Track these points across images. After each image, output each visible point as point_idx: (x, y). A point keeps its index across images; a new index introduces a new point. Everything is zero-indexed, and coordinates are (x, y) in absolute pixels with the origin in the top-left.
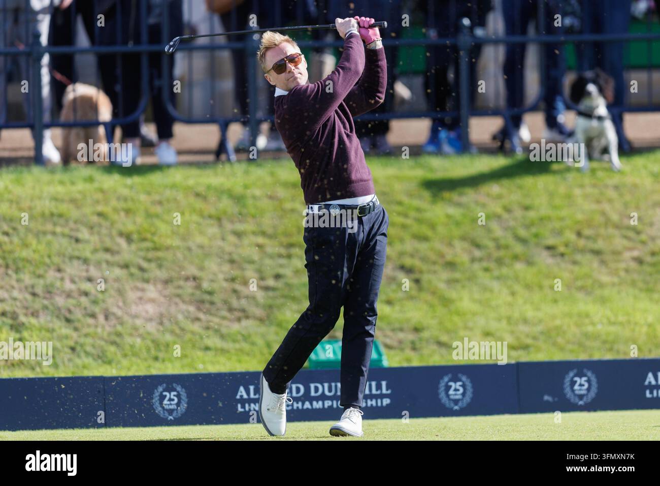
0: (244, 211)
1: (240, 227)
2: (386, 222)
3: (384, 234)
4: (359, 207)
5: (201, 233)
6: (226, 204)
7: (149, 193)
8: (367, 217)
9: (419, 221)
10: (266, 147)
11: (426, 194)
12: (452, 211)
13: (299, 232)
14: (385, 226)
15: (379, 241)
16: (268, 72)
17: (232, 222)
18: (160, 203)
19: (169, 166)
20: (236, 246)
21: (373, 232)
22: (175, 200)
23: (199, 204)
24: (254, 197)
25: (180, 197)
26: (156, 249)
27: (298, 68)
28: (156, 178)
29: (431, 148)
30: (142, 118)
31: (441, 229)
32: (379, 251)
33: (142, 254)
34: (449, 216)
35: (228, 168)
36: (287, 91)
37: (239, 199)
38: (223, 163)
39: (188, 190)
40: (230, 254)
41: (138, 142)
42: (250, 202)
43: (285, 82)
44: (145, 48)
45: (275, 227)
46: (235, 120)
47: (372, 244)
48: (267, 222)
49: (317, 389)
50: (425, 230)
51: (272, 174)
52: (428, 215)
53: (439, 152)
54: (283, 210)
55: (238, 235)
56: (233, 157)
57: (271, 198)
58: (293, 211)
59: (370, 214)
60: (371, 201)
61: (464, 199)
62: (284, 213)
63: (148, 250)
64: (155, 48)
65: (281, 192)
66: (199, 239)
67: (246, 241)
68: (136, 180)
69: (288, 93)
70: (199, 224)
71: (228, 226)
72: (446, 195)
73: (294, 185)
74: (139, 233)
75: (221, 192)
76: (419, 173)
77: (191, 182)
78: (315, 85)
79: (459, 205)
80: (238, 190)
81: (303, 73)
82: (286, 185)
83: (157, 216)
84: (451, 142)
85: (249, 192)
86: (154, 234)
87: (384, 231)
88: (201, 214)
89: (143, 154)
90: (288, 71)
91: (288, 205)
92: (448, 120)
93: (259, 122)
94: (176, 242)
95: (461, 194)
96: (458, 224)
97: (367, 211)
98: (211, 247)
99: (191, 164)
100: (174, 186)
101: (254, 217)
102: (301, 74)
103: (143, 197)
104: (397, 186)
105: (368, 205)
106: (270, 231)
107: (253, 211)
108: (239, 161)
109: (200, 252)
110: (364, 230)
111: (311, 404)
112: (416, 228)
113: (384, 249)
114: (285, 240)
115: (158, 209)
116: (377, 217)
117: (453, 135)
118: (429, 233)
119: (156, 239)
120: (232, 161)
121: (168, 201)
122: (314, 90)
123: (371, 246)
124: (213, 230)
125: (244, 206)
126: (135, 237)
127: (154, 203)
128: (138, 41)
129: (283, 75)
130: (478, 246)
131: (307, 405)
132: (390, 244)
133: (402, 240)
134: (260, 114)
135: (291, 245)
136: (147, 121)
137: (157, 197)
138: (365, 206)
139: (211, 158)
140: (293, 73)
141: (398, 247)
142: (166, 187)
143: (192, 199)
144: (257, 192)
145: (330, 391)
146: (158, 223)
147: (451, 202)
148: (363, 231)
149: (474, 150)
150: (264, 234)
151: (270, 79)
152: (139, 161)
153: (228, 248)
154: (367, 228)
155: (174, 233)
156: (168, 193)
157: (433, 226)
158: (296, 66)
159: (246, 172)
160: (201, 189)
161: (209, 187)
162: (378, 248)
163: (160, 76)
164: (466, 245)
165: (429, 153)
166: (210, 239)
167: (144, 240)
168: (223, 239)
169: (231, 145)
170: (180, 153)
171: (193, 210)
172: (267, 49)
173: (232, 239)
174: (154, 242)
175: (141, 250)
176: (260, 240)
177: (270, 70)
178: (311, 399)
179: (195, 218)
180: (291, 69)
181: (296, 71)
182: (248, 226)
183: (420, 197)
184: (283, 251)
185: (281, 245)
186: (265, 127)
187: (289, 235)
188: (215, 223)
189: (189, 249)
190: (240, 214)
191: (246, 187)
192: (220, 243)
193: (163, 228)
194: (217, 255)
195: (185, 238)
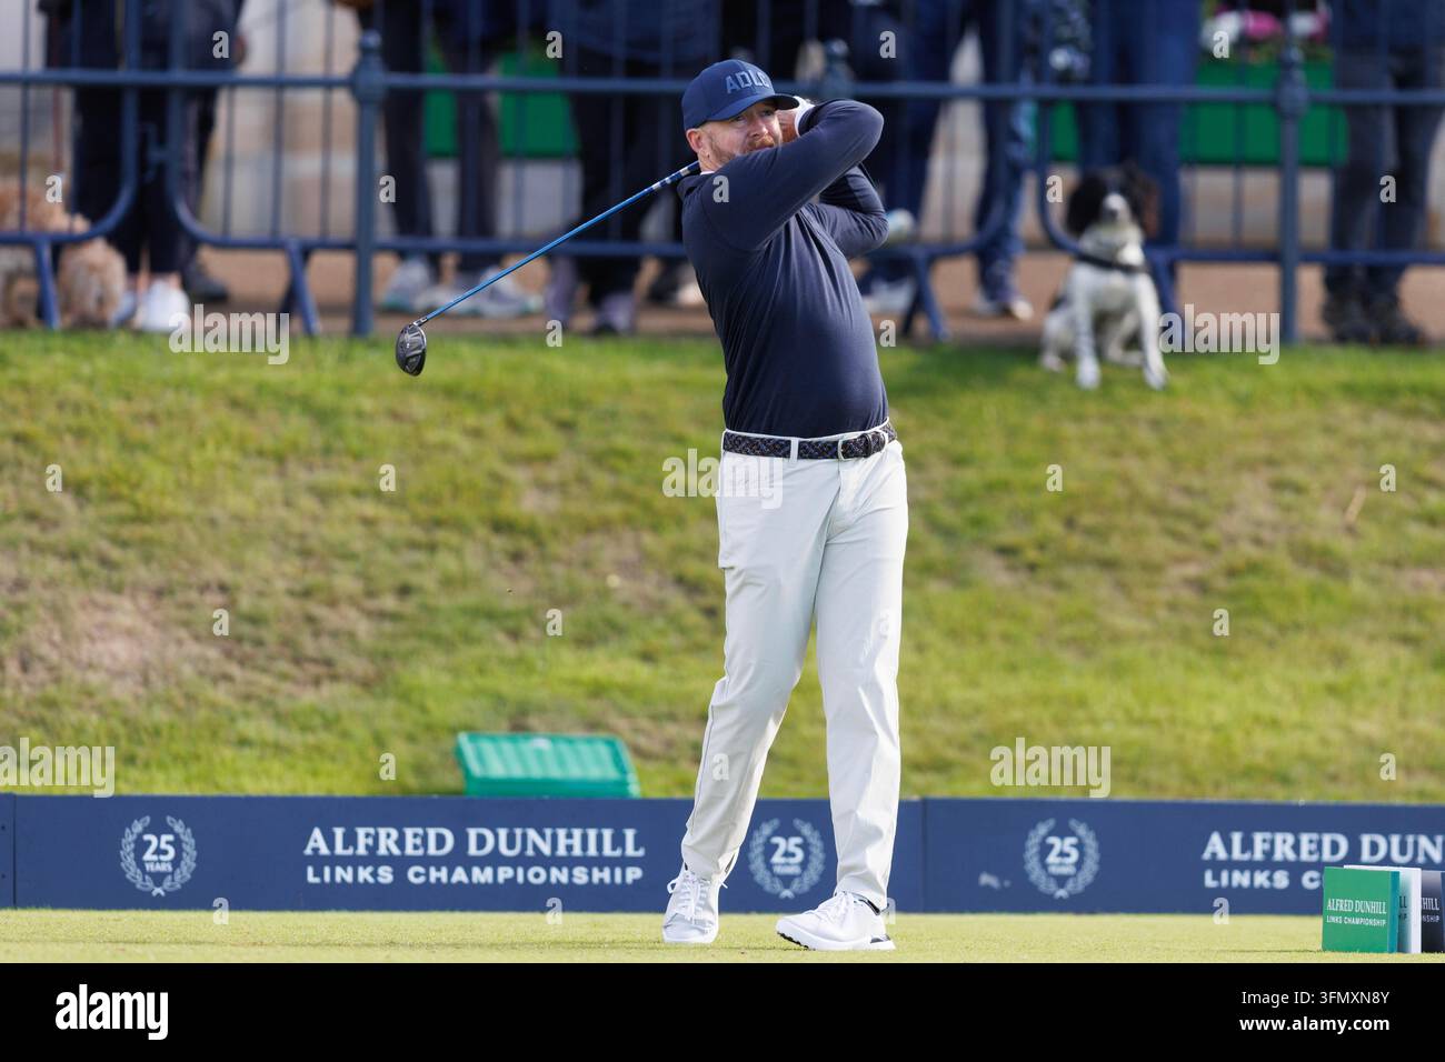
0: (338, 444)
1: (322, 477)
5: (241, 487)
6: (297, 427)
7: (128, 398)
17: (310, 466)
18: (152, 418)
20: (315, 519)
22: (187, 416)
23: (236, 424)
24: (360, 415)
25: (197, 404)
26: (140, 518)
33: (108, 529)
37: (322, 416)
39: (213, 391)
40: (302, 536)
42: (350, 423)
44: (130, 74)
45: (402, 483)
49: (481, 841)
54: (423, 445)
55: (324, 495)
56: (318, 324)
57: (395, 416)
58: (445, 447)
62: (424, 451)
63: (123, 520)
65: (419, 407)
66: (237, 502)
67: (338, 510)
70: (234, 467)
71: (302, 476)
74: (104, 482)
75: (288, 399)
80: (326, 397)
82: (430, 389)
83: (145, 447)
85: (348, 404)
86: (136, 486)
88: (241, 445)
91: (433, 436)
94: (184, 505)
98: (260, 520)
100: (183, 383)
101: (357, 457)
103: (114, 405)
104: (677, 403)
107: (355, 444)
108: (331, 334)
109: (235, 529)
111: (469, 874)
114: (423, 511)
115: (148, 432)
119: (140, 496)
120: (316, 336)
121: (170, 415)
124: (268, 484)
125: (339, 433)
126: (94, 490)
127: (138, 418)
131: (460, 875)
135: (436, 523)
137: (146, 407)
141: (672, 536)
142: (166, 384)
143: (222, 413)
144: (367, 404)
145: (511, 845)
146: (143, 460)
153: (297, 524)
155: (181, 486)
156: (170, 398)
159: (345, 359)
160: (241, 392)
161: (261, 388)
166: (259, 504)
167: (115, 498)
168: (288, 503)
169: (312, 297)
171: (225, 438)
173: (308, 503)
174: (136, 505)
175: (105, 519)
176: (370, 508)
178: (469, 863)
179: (227, 454)
182: (343, 478)
184: (418, 534)
185: (416, 521)
187: (435, 501)
188: (272, 466)
189: (213, 522)
190: (327, 451)
191: (342, 390)
192: (282, 512)
193: (157, 474)
194: (274, 538)
195: (203, 499)
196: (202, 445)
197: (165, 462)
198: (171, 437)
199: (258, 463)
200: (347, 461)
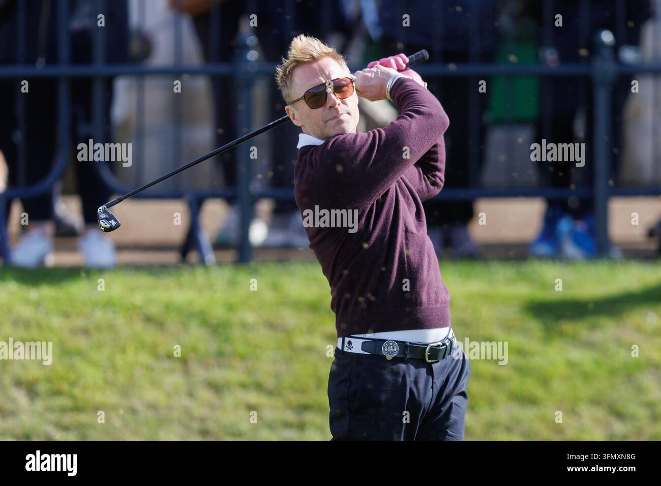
0: (228, 349)
1: (218, 375)
2: (467, 374)
3: (463, 394)
4: (428, 348)
5: (154, 383)
6: (197, 335)
7: (66, 315)
8: (439, 363)
9: (521, 371)
10: (266, 241)
11: (535, 326)
12: (577, 354)
13: (318, 386)
14: (465, 381)
15: (456, 404)
16: (293, 103)
17: (206, 366)
18: (86, 332)
19: (101, 270)
20: (212, 407)
21: (447, 391)
22: (112, 328)
23: (150, 335)
24: (244, 326)
25: (120, 321)
26: (77, 409)
27: (344, 103)
28: (78, 289)
29: (544, 249)
30: (58, 187)
31: (559, 387)
32: (456, 422)
33: (53, 417)
34: (571, 364)
35: (200, 275)
36: (322, 139)
37: (218, 329)
38: (192, 266)
39: (132, 310)
40: (203, 420)
41: (49, 228)
42: (236, 333)
43: (321, 123)
44: (64, 70)
45: (277, 376)
46: (214, 195)
47: (444, 409)
48: (266, 369)
50: (531, 387)
51: (275, 287)
52: (537, 362)
53: (557, 256)
54: (292, 347)
55: (216, 388)
56: (210, 257)
57: (272, 326)
58: (309, 349)
59: (444, 360)
60: (447, 338)
61: (598, 336)
62: (294, 352)
63: (63, 410)
64: (82, 71)
65: (290, 318)
66: (151, 394)
67: (229, 399)
68: (46, 292)
69: (324, 142)
70: (149, 368)
71: (199, 373)
72: (568, 327)
73: (313, 307)
74: (48, 380)
75: (188, 315)
76: (524, 291)
77: (138, 298)
78: (369, 135)
79: (589, 345)
80: (218, 313)
81: (352, 113)
82: (299, 306)
83: (80, 353)
84: (578, 240)
85: (235, 318)
86: (73, 384)
87: (463, 389)
88: (153, 351)
89: (58, 249)
90: (328, 105)
91: (301, 340)
92: (573, 202)
93: (255, 199)
94: (111, 397)
95: (593, 327)
96: (587, 377)
97: (441, 355)
98: (170, 408)
99: (138, 268)
100: (109, 304)
101: (243, 358)
102: (349, 114)
103: (56, 322)
104: (486, 312)
105: (444, 344)
106: (270, 383)
107: (241, 348)
108: (219, 264)
109: (150, 415)
110: (434, 386)
112: (516, 383)
113: (463, 418)
114: (295, 399)
115: (81, 342)
116: (453, 364)
117: (581, 226)
118: (539, 392)
119: (77, 392)
120: (208, 264)
121: (99, 328)
122: (367, 140)
123: (442, 414)
124: (174, 379)
125: (227, 340)
126: (42, 388)
127: (75, 331)
128: (52, 59)
129: (320, 110)
130: (620, 415)
132: (472, 408)
133: (492, 403)
134: (257, 185)
135: (304, 408)
136: (66, 192)
137: (80, 323)
138: (438, 346)
139: (172, 257)
140: (337, 110)
141: (486, 414)
142: (96, 305)
143: (139, 327)
144: (250, 317)
146: (81, 365)
147: (575, 340)
148: (432, 388)
149: (617, 253)
150: (259, 387)
151: (294, 115)
152: (52, 260)
153: (199, 411)
154: (438, 382)
155: (108, 383)
156: (99, 316)
157: (544, 381)
158: (342, 99)
159: (232, 283)
160: (153, 310)
161: (168, 307)
162: (453, 416)
163: (89, 118)
164: (600, 413)
165: (541, 258)
166: (169, 395)
167: (57, 393)
168: (191, 395)
169: (206, 236)
170: (120, 248)
171: (141, 345)
172: (298, 63)
173: (206, 395)
174: (73, 397)
175: (50, 409)
176: (253, 397)
177: (298, 100)
179: (145, 358)
180: (335, 103)
181: (341, 108)
182: (233, 375)
183: (524, 331)
184: (291, 416)
185: (289, 406)
186: (265, 207)
187: (302, 391)
188: (178, 366)
189: (133, 411)
190: (220, 354)
191: (231, 308)
192: (185, 401)
193: (90, 374)
194: (180, 422)
195: (126, 391)
196: (124, 351)
197: (94, 364)
198: (100, 346)
199: (166, 364)
200: (236, 363)
